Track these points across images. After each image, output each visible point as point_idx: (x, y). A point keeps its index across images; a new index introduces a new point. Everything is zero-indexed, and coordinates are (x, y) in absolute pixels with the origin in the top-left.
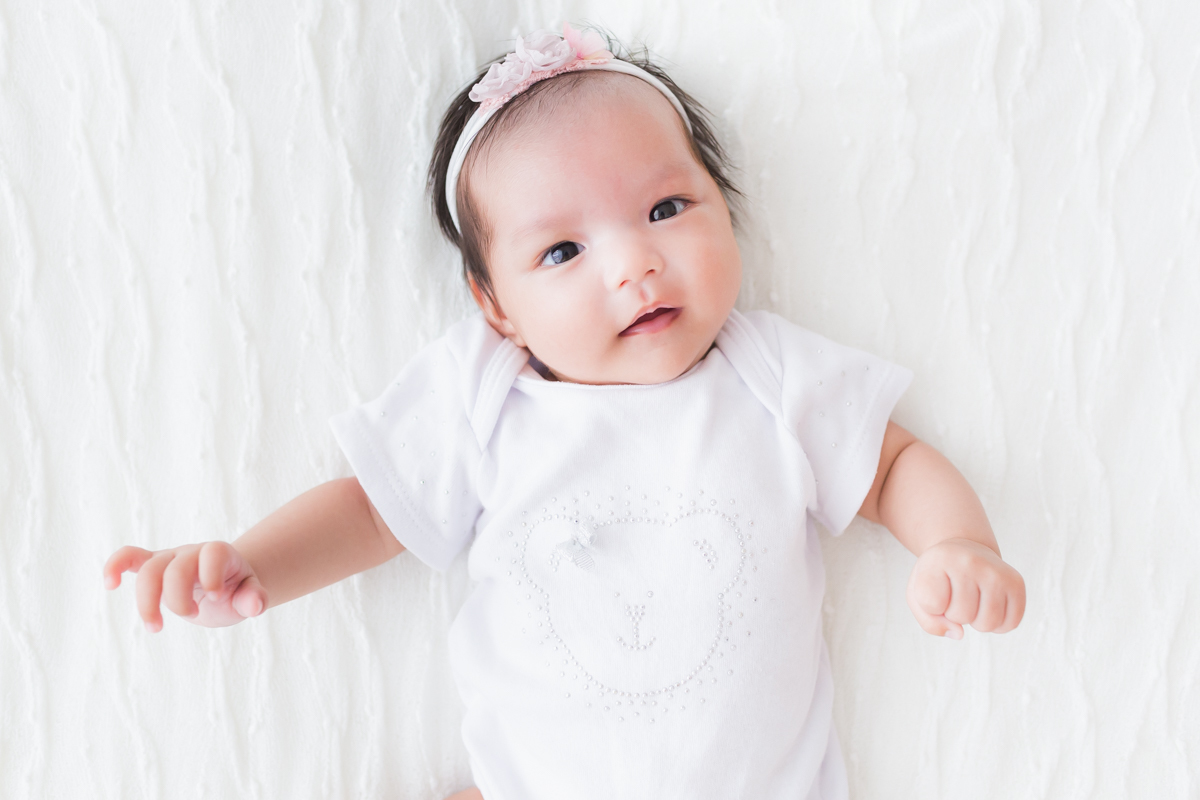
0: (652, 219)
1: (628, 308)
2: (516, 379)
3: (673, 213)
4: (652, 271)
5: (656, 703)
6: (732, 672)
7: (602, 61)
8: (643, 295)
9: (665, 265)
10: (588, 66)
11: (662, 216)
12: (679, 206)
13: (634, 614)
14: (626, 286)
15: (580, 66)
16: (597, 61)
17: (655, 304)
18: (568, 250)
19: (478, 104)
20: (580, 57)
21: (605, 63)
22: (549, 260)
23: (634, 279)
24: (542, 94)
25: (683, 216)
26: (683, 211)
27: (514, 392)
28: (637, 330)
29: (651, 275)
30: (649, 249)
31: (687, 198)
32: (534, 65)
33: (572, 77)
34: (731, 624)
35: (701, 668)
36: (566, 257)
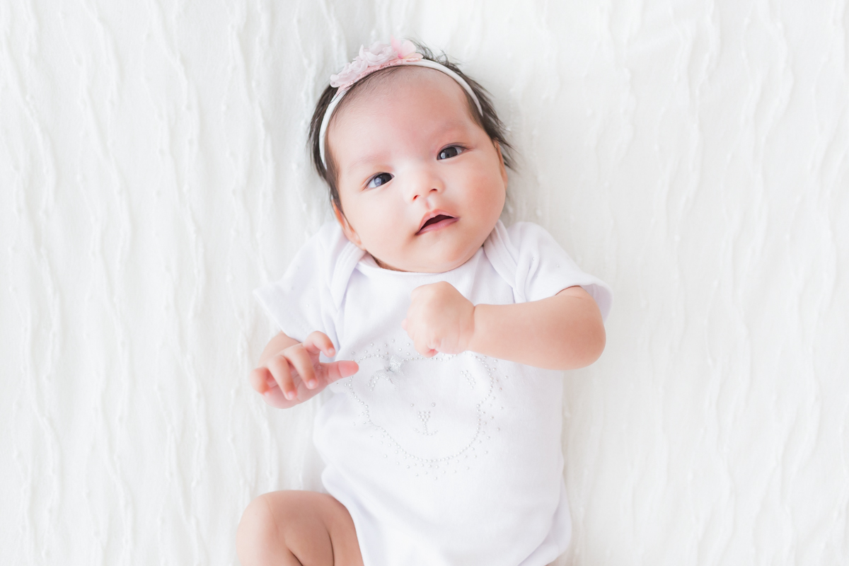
0: (439, 157)
1: (418, 214)
2: (358, 264)
3: (455, 154)
4: (435, 190)
5: (438, 467)
6: (487, 452)
7: (414, 59)
8: (427, 205)
9: (444, 187)
10: (404, 62)
11: (448, 156)
12: (459, 151)
13: (423, 417)
14: (417, 199)
15: (399, 62)
16: (410, 60)
17: (435, 211)
18: (385, 178)
19: (337, 89)
20: (400, 58)
21: (416, 61)
22: (372, 184)
23: (422, 195)
24: (373, 80)
25: (461, 157)
26: (461, 154)
27: (356, 271)
28: (426, 229)
29: (434, 193)
30: (433, 176)
31: (464, 145)
32: (369, 62)
33: (393, 69)
34: (486, 423)
35: (467, 448)
36: (384, 182)
